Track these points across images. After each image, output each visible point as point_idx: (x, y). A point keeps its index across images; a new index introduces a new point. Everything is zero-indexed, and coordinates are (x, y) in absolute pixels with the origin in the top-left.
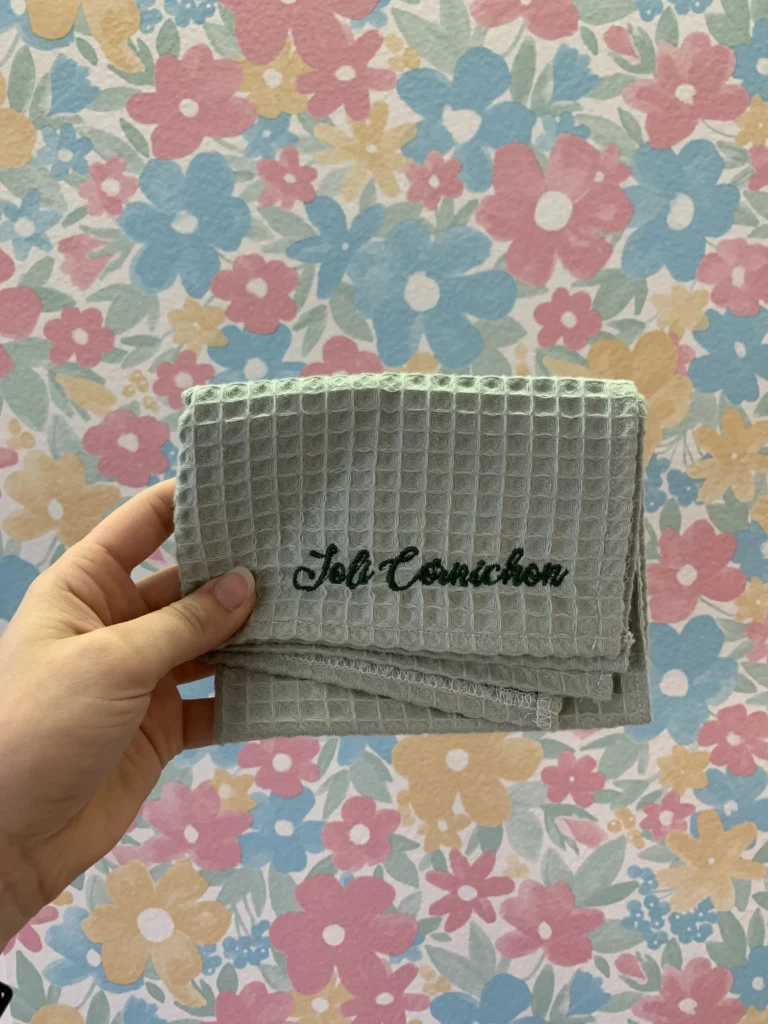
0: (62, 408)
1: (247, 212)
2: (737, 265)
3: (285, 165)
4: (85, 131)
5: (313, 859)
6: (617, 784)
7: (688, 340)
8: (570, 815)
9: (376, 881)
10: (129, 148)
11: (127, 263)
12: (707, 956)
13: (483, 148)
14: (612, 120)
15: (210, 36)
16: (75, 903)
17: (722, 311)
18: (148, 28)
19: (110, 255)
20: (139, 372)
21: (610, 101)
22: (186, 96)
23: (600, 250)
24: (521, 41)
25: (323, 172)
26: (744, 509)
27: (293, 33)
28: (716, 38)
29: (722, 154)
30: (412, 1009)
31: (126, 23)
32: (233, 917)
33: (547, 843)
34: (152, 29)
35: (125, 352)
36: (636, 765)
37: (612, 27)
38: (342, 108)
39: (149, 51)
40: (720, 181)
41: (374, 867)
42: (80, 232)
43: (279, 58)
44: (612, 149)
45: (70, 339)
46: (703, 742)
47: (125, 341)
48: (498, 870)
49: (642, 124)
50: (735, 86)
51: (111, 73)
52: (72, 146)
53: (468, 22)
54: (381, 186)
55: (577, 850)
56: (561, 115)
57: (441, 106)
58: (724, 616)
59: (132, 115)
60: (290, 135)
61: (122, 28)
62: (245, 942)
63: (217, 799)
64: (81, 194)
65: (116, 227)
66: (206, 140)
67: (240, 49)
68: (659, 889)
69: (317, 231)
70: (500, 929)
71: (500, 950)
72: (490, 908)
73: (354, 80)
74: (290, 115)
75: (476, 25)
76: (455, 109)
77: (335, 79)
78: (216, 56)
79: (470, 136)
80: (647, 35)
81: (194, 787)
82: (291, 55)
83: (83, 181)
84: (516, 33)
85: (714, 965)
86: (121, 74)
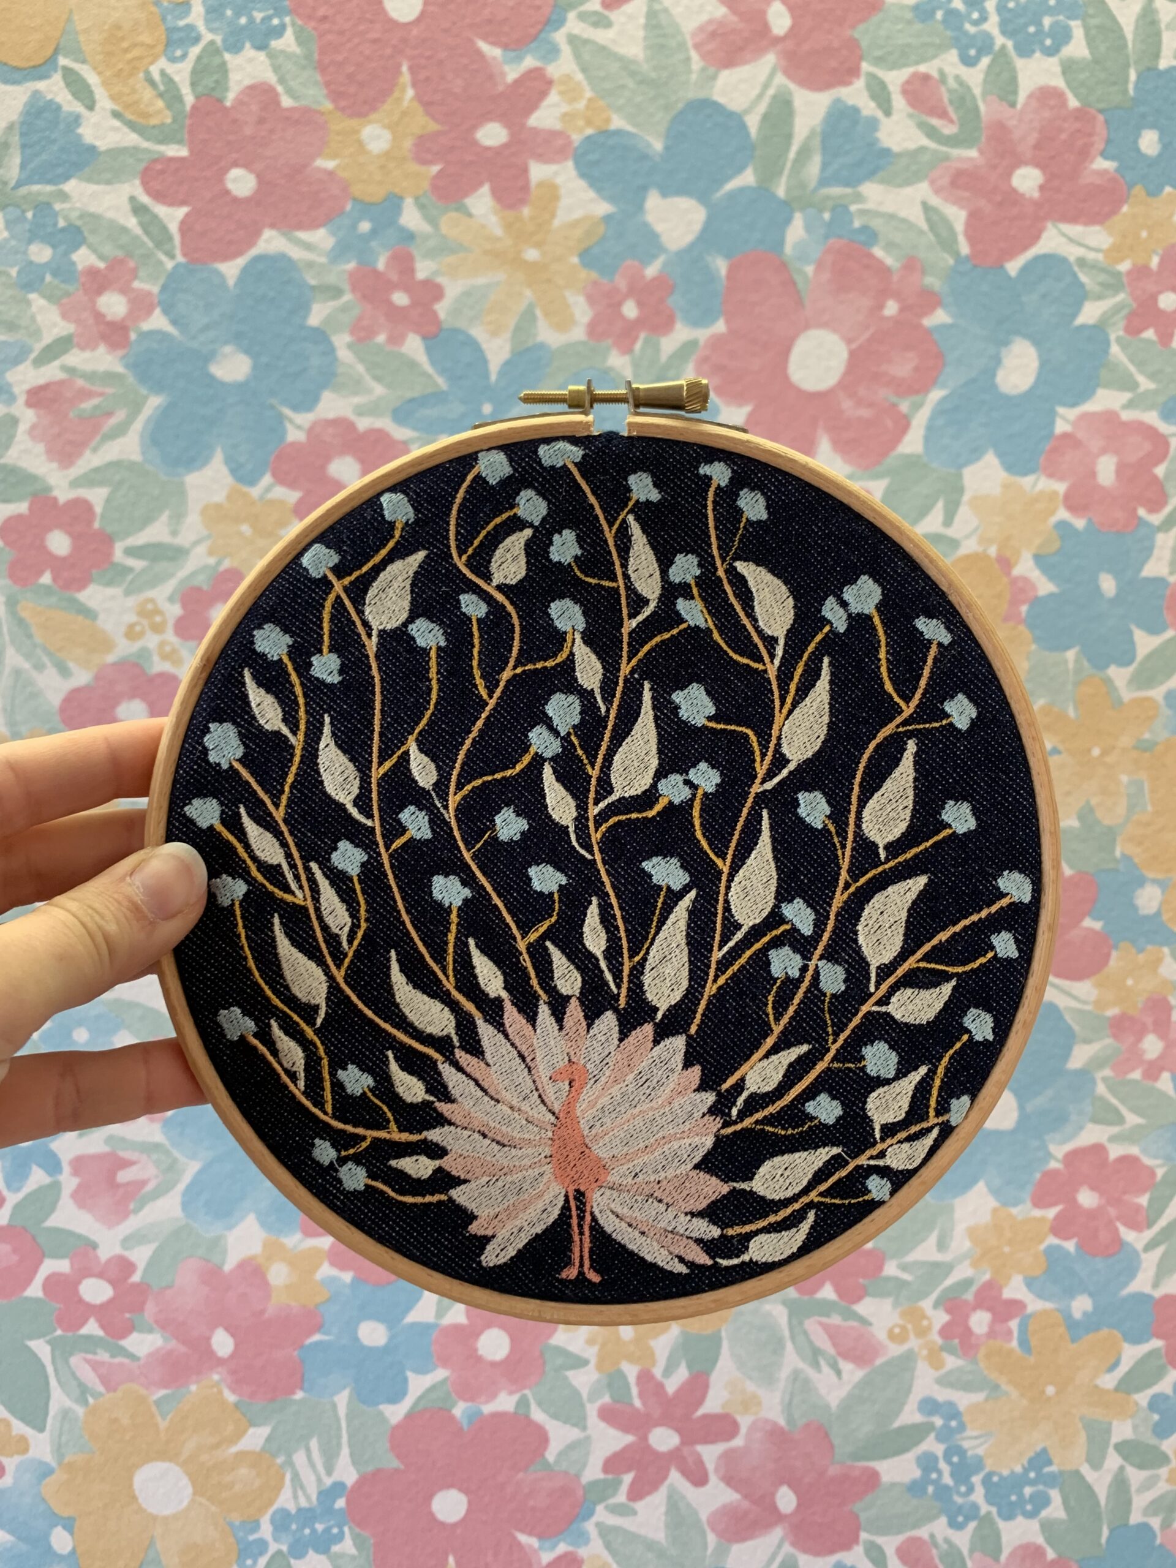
0: (28, 656)
1: (331, 351)
2: (1104, 451)
3: (394, 277)
4: (74, 215)
5: (418, 1384)
6: (904, 1268)
7: (1025, 567)
8: (828, 1316)
9: (520, 1421)
10: (143, 244)
11: (138, 425)
12: (1040, 1540)
13: (709, 259)
14: (912, 219)
15: (276, 69)
16: (32, 1453)
17: (1080, 523)
18: (179, 53)
19: (109, 414)
20: (152, 601)
21: (908, 191)
22: (235, 164)
23: (889, 423)
24: (771, 92)
25: (453, 289)
26: (1110, 835)
27: (411, 68)
28: (1076, 96)
29: (1083, 278)
31: (142, 44)
32: (288, 1477)
33: (792, 1360)
34: (184, 56)
35: (130, 570)
36: (933, 1239)
37: (915, 75)
38: (485, 189)
39: (178, 90)
40: (1080, 320)
41: (516, 1397)
42: (61, 376)
43: (387, 107)
44: (911, 265)
45: (43, 548)
46: (1039, 1201)
47: (130, 552)
48: (713, 1404)
49: (959, 226)
50: (1105, 172)
51: (117, 123)
52: (51, 238)
53: (688, 59)
54: (547, 314)
55: (839, 1373)
56: (833, 210)
57: (644, 189)
58: (1073, 1004)
59: (149, 191)
60: (403, 230)
61: (136, 53)
62: (307, 1516)
63: (265, 1284)
64: (64, 316)
65: (120, 369)
66: (267, 233)
67: (325, 92)
68: (969, 1433)
69: (441, 382)
70: (715, 1497)
71: (713, 1530)
72: (700, 1462)
73: (505, 146)
74: (401, 198)
75: (702, 64)
76: (665, 194)
77: (475, 143)
78: (286, 102)
79: (689, 238)
80: (969, 89)
81: (228, 1267)
82: (405, 104)
83: (67, 294)
84: (763, 77)
85: (1051, 1555)
86: (132, 126)
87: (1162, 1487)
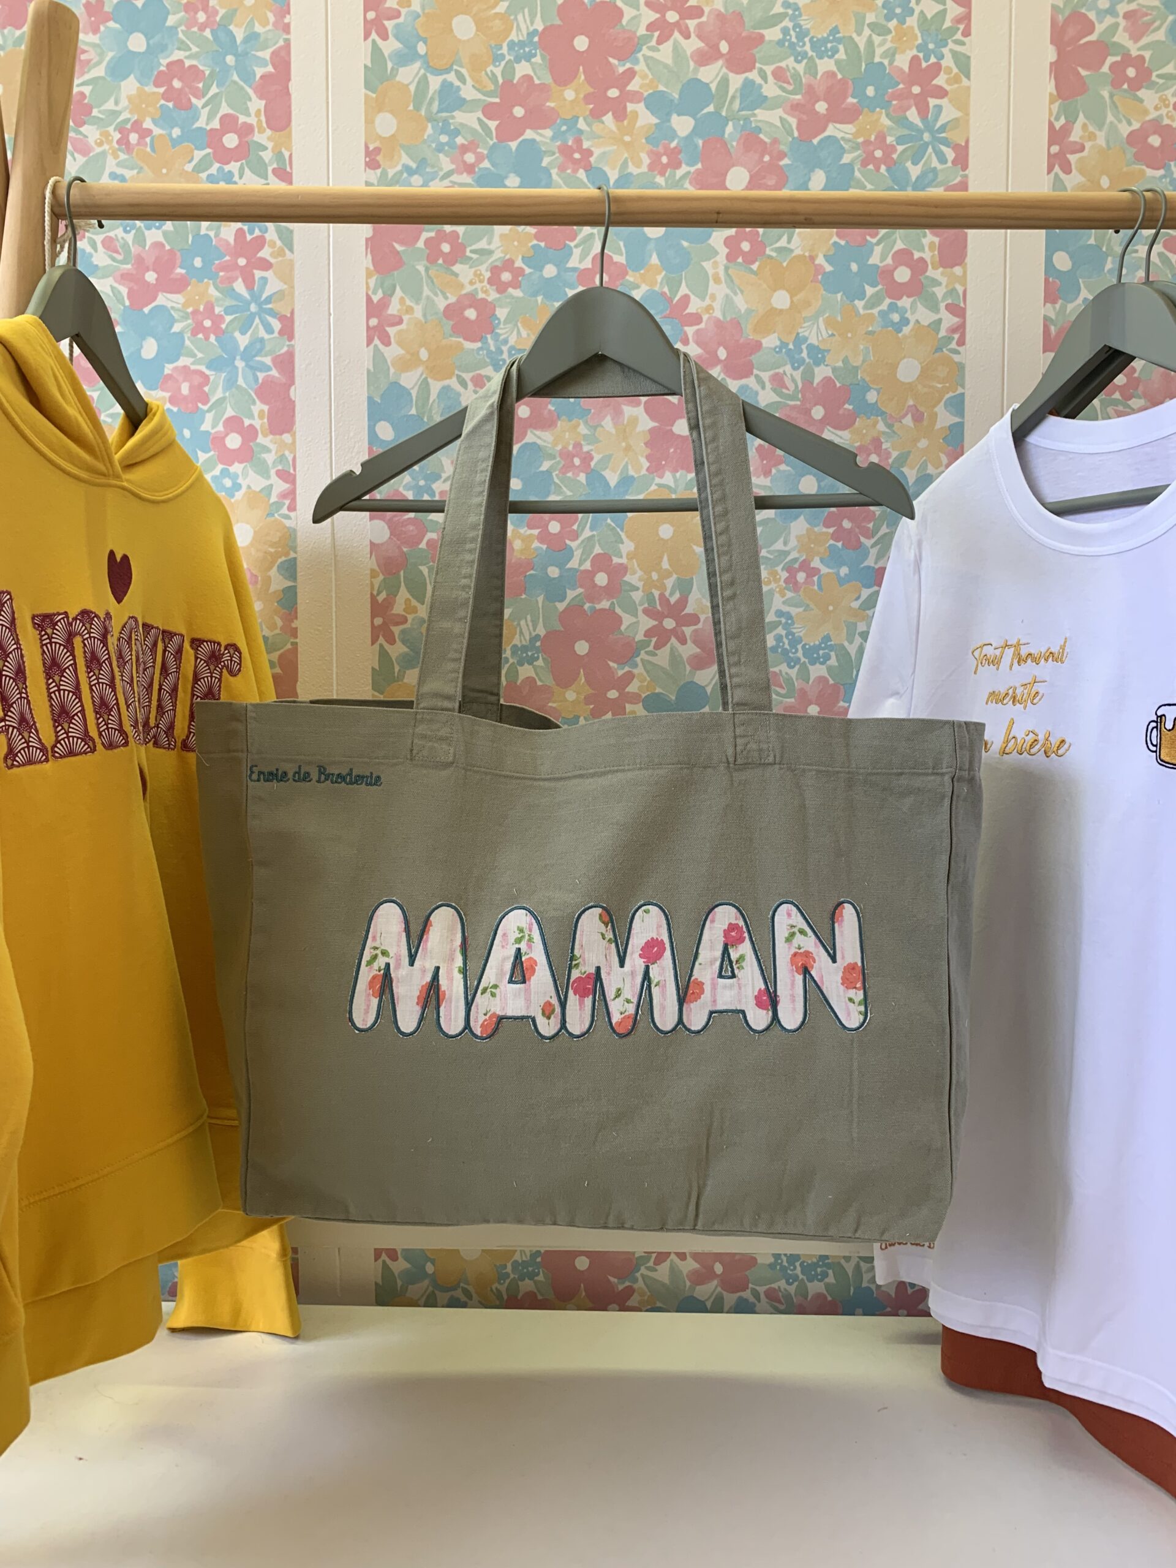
12: (835, 69)
30: (632, 102)
32: (515, 25)
62: (522, 44)
68: (804, 17)
70: (693, 44)
71: (692, 60)
72: (687, 27)
85: (839, 76)
87: (888, 45)
